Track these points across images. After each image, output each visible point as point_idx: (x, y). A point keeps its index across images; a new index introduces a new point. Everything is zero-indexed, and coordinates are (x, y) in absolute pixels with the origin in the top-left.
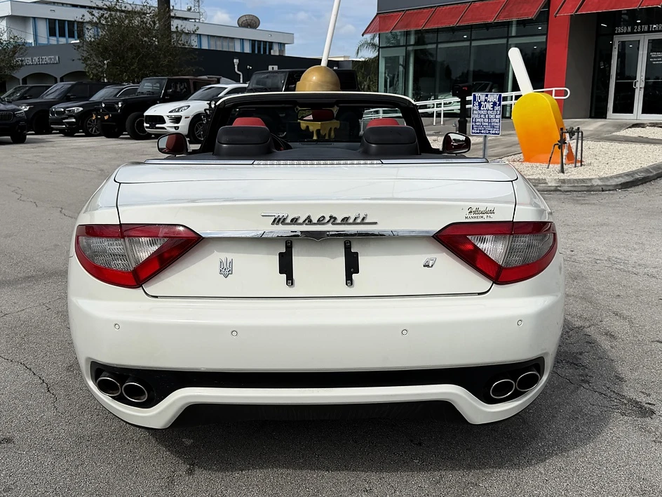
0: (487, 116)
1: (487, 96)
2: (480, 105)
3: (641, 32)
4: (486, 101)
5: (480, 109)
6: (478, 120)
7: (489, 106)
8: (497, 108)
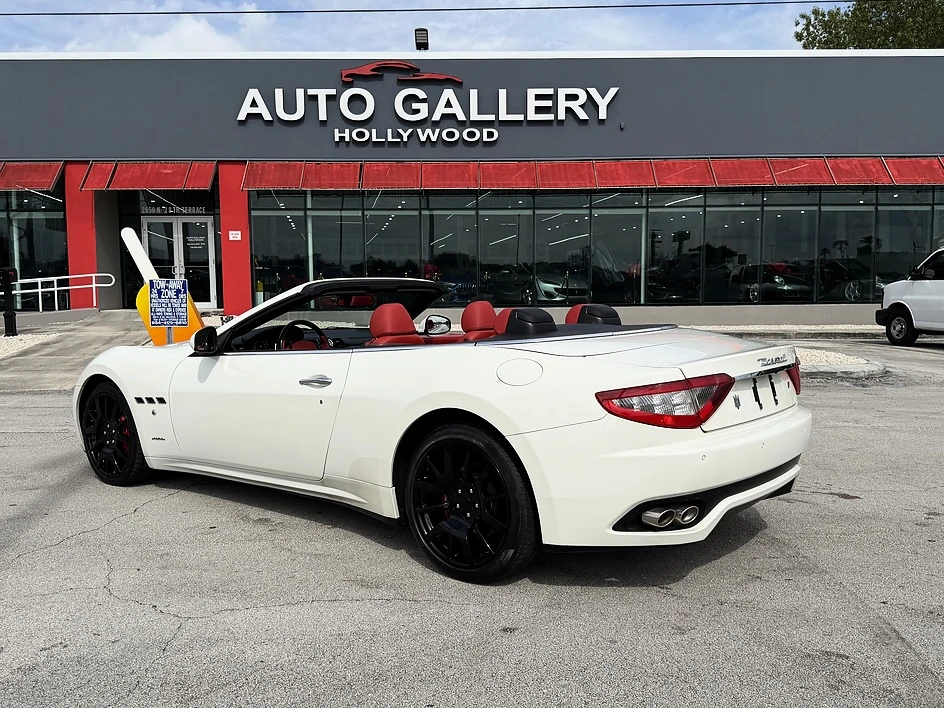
0: (169, 305)
1: (168, 282)
2: (160, 292)
3: (172, 214)
4: (166, 287)
5: (160, 297)
6: (158, 310)
7: (172, 294)
8: (181, 296)
